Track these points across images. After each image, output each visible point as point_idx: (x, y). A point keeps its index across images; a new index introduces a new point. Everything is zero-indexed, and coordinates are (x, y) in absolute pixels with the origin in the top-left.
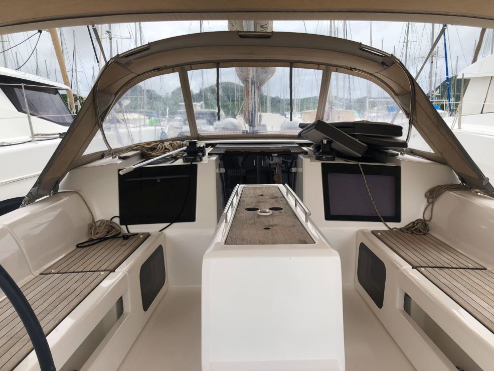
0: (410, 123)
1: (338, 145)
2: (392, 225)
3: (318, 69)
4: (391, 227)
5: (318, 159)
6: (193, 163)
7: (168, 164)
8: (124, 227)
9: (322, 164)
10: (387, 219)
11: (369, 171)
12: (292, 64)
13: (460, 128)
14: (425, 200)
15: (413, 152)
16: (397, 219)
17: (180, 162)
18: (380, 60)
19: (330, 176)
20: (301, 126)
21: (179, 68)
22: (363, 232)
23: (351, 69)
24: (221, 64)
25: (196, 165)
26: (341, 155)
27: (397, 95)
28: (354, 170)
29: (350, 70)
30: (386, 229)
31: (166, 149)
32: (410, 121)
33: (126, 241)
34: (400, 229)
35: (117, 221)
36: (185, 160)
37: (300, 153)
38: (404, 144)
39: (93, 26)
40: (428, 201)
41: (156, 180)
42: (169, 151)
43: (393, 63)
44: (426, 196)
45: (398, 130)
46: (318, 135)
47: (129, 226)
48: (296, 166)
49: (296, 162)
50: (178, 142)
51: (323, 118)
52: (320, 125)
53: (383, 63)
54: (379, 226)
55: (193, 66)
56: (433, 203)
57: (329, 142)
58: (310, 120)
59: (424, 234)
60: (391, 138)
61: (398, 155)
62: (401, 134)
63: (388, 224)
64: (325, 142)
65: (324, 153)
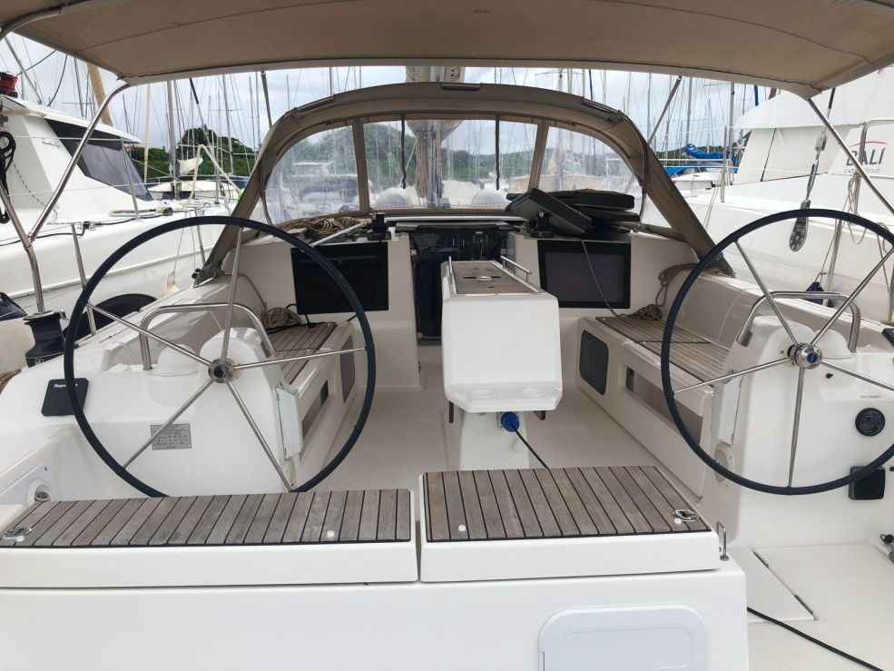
0: (644, 192)
1: (557, 219)
2: (619, 311)
3: (532, 123)
4: (618, 314)
5: (534, 236)
6: (383, 241)
7: (350, 242)
8: (303, 317)
9: (539, 242)
10: (613, 305)
11: (593, 249)
12: (498, 117)
13: (723, 202)
14: (659, 282)
15: (649, 229)
16: (626, 304)
17: (361, 240)
18: (606, 116)
19: (548, 256)
20: (510, 197)
21: (352, 121)
22: (587, 320)
23: (574, 124)
24: (407, 116)
25: (386, 243)
26: (560, 232)
27: (628, 157)
28: (576, 248)
29: (572, 126)
30: (612, 315)
31: (334, 227)
32: (643, 189)
33: (312, 329)
34: (629, 316)
35: (294, 309)
36: (370, 237)
37: (509, 231)
38: (637, 218)
39: (263, 72)
40: (662, 284)
41: (337, 261)
42: (340, 229)
43: (621, 120)
44: (660, 278)
45: (629, 201)
46: (533, 207)
47: (308, 316)
48: (505, 247)
49: (505, 242)
50: (348, 218)
51: (538, 186)
52: (535, 194)
53: (609, 120)
54: (605, 313)
55: (370, 118)
56: (667, 286)
57: (547, 215)
58: (522, 189)
59: (656, 319)
60: (621, 211)
61: (629, 231)
62: (632, 206)
63: (615, 310)
64: (542, 215)
65: (541, 229)
